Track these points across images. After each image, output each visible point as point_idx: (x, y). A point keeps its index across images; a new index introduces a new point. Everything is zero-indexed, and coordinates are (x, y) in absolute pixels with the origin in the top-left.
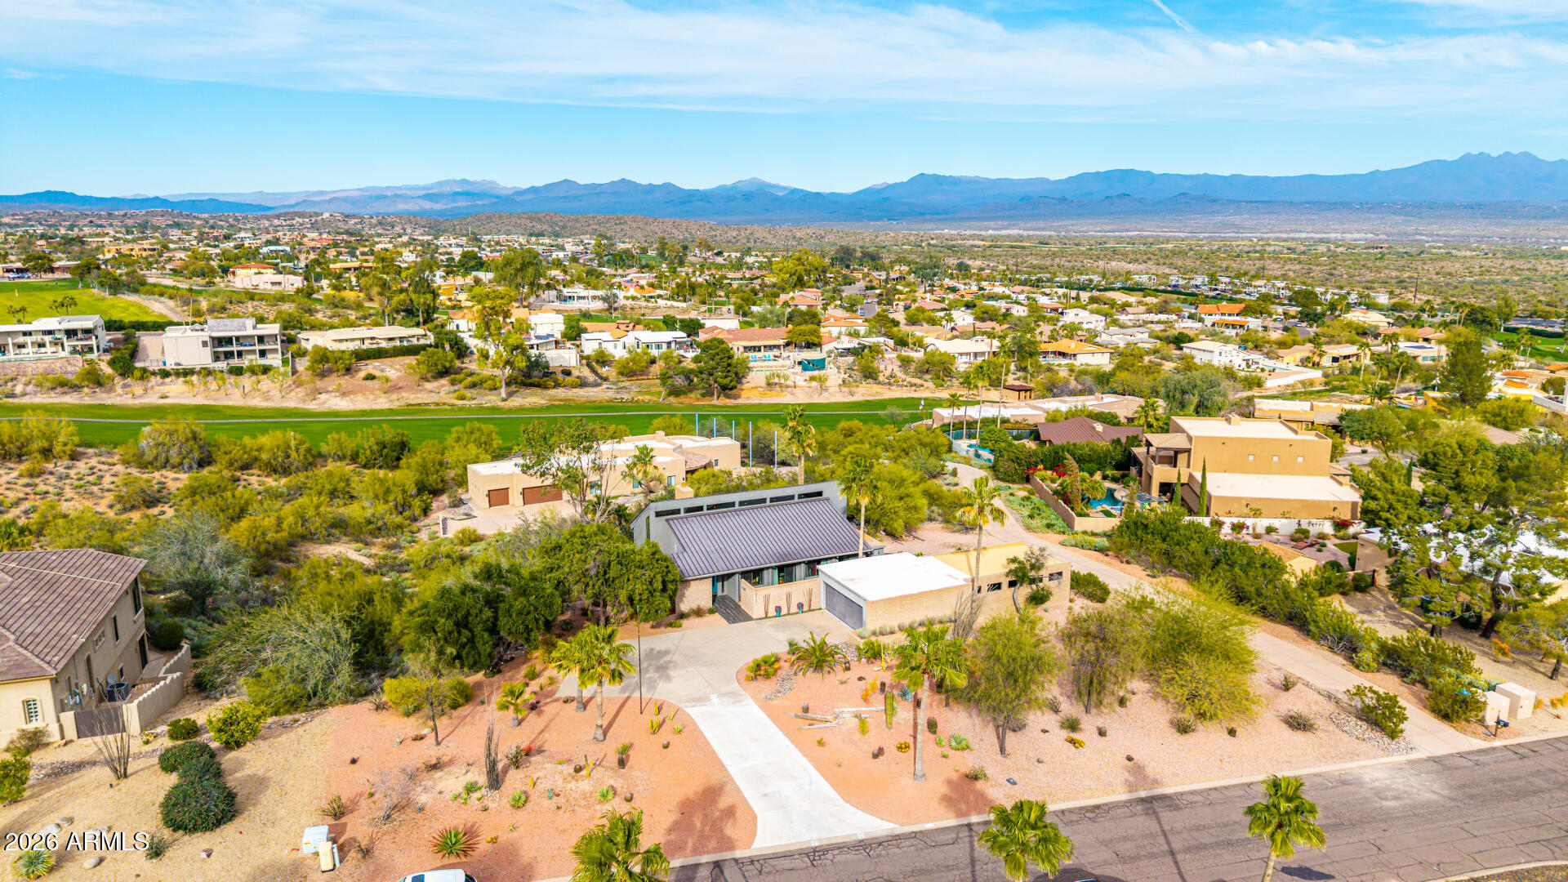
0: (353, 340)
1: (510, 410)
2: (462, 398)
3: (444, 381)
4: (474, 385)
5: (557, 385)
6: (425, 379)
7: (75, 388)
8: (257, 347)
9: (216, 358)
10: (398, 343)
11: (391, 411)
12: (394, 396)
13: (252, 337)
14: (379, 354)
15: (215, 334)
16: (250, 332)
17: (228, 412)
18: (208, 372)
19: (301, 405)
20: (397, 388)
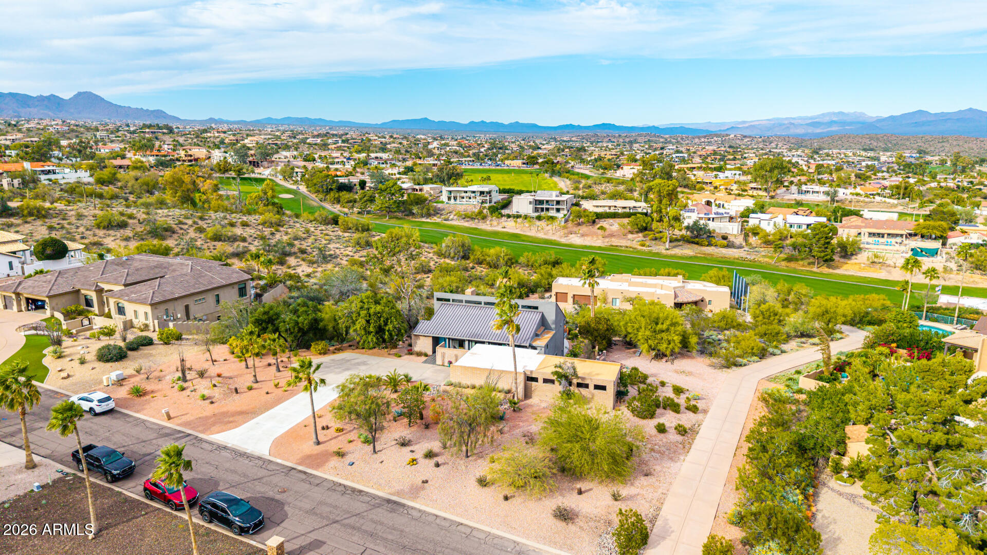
0: (604, 206)
1: (666, 256)
2: (643, 245)
3: (640, 235)
4: (656, 239)
5: (710, 245)
6: (631, 232)
7: (473, 219)
9: (536, 210)
10: (627, 210)
11: (600, 248)
12: (607, 240)
13: (554, 201)
16: (554, 198)
17: (524, 238)
19: (558, 239)
20: (612, 235)
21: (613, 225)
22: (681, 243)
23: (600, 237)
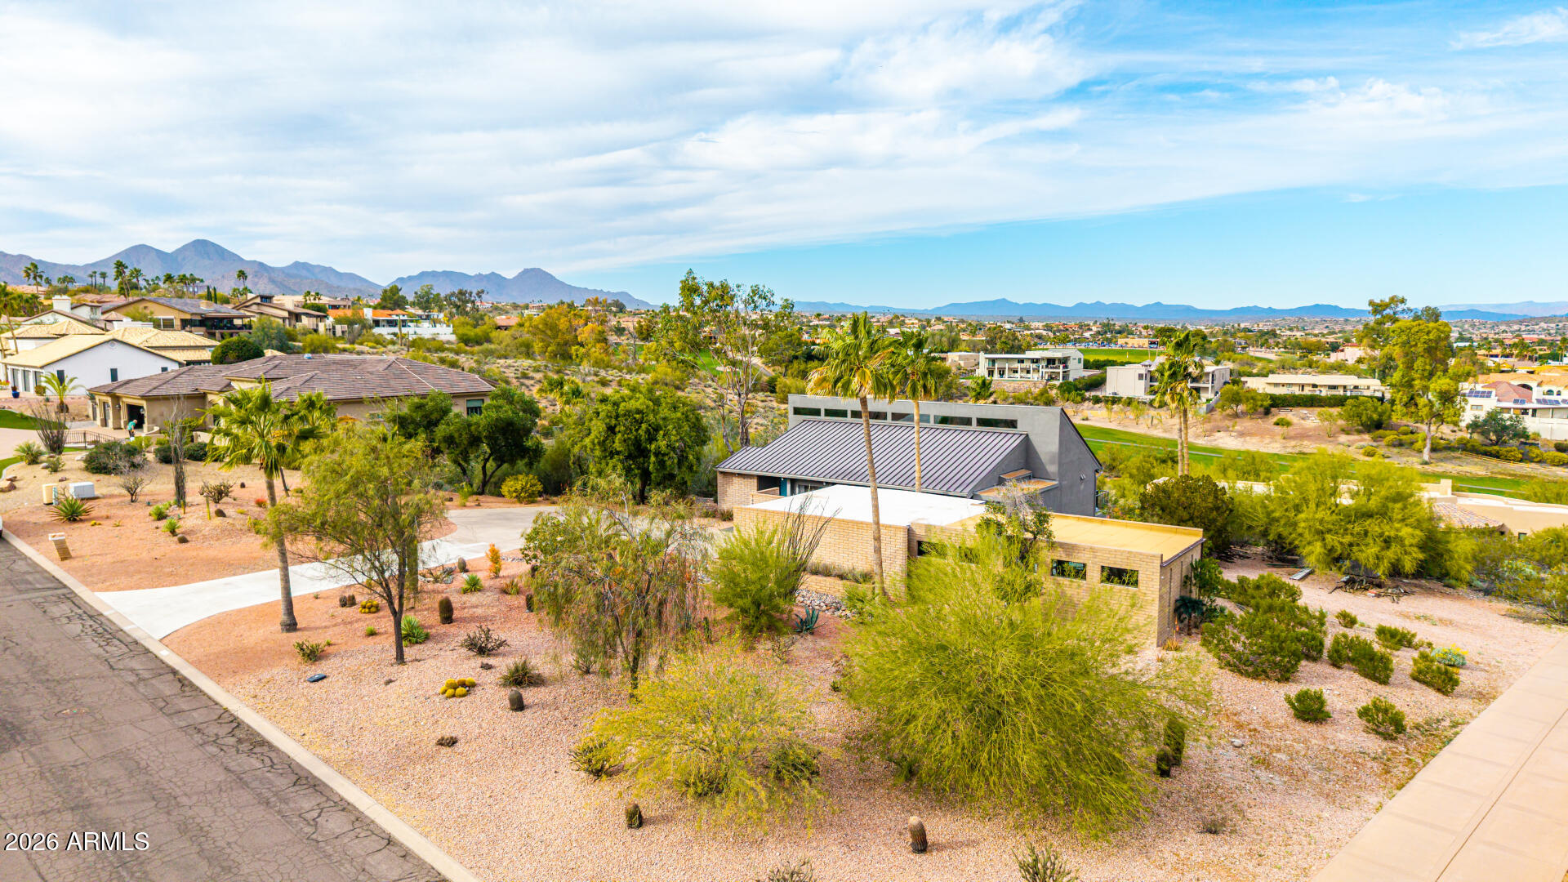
0: (1291, 385)
5: (1526, 459)
9: (1150, 391)
10: (1341, 392)
11: (1274, 456)
18: (1129, 402)
20: (1303, 435)
21: (1310, 419)
22: (1458, 454)
23: (1279, 438)
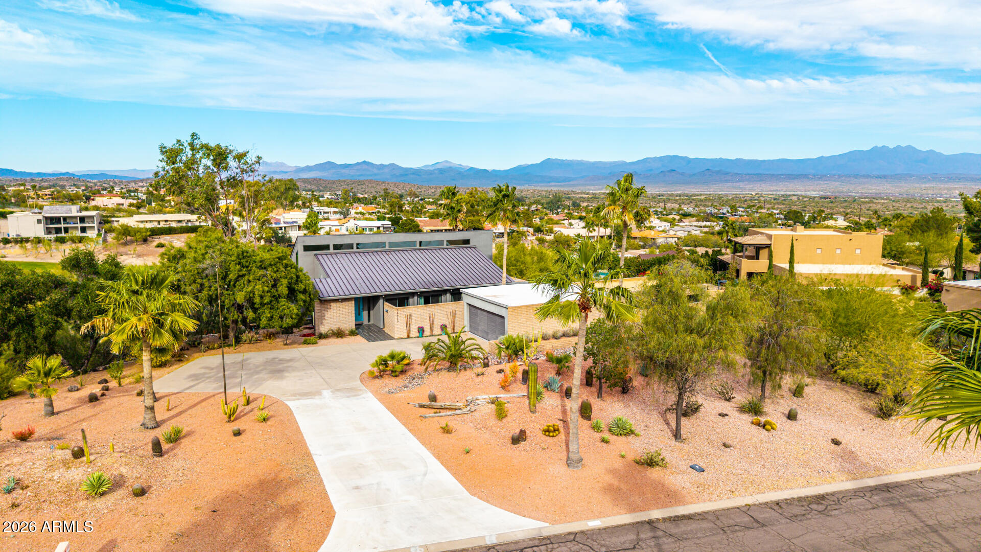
0: (151, 222)
8: (79, 225)
9: (48, 231)
10: (184, 224)
13: (75, 217)
14: (170, 231)
15: (47, 215)
16: (75, 214)
18: (39, 241)
21: (172, 242)
